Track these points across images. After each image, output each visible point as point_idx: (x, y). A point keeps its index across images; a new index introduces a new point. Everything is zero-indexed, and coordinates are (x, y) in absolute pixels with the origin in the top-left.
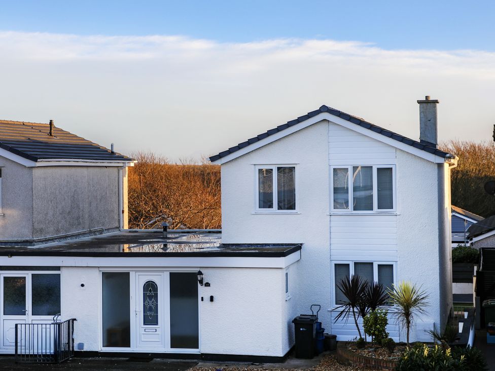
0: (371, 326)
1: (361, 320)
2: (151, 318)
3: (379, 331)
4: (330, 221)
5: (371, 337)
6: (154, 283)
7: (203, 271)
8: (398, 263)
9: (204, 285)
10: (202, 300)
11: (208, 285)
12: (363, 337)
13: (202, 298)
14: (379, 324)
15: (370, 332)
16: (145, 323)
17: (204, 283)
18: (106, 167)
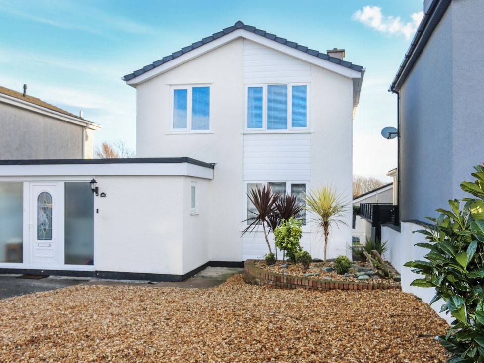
0: (283, 238)
1: (272, 236)
2: (45, 233)
3: (292, 244)
4: (244, 140)
5: (282, 251)
6: (49, 194)
7: (97, 179)
8: (311, 182)
9: (99, 195)
10: (97, 212)
11: (103, 195)
12: (273, 252)
13: (97, 210)
14: (292, 236)
15: (282, 245)
16: (39, 238)
17: (100, 193)
18: (65, 121)
